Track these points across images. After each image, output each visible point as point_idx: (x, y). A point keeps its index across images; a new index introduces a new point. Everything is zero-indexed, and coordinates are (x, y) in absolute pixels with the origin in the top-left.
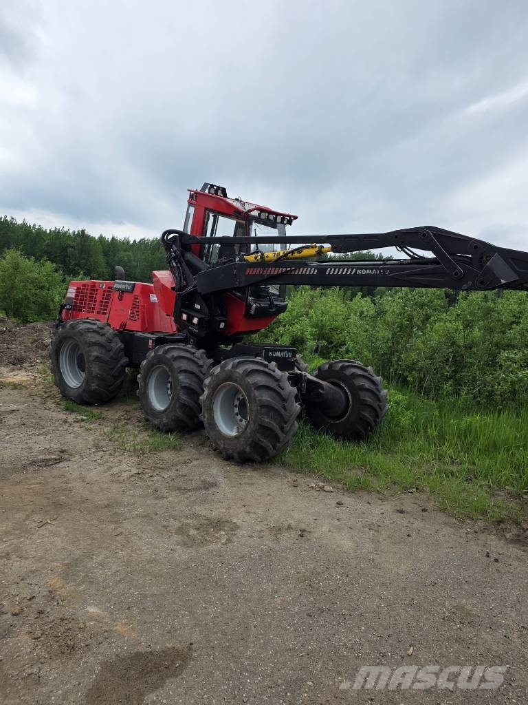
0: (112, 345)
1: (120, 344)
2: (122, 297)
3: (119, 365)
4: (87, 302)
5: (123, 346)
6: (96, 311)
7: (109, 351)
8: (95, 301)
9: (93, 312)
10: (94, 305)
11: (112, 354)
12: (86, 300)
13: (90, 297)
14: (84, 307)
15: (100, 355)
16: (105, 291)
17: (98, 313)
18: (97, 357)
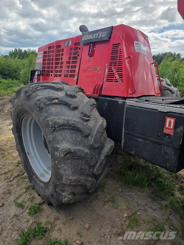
0: (91, 124)
1: (102, 122)
2: (93, 51)
3: (102, 157)
4: (54, 66)
5: (105, 124)
6: (63, 74)
7: (87, 136)
8: (62, 63)
9: (60, 76)
10: (61, 67)
11: (91, 140)
12: (52, 63)
13: (56, 59)
14: (52, 72)
15: (73, 148)
16: (71, 48)
17: (66, 76)
18: (68, 153)
